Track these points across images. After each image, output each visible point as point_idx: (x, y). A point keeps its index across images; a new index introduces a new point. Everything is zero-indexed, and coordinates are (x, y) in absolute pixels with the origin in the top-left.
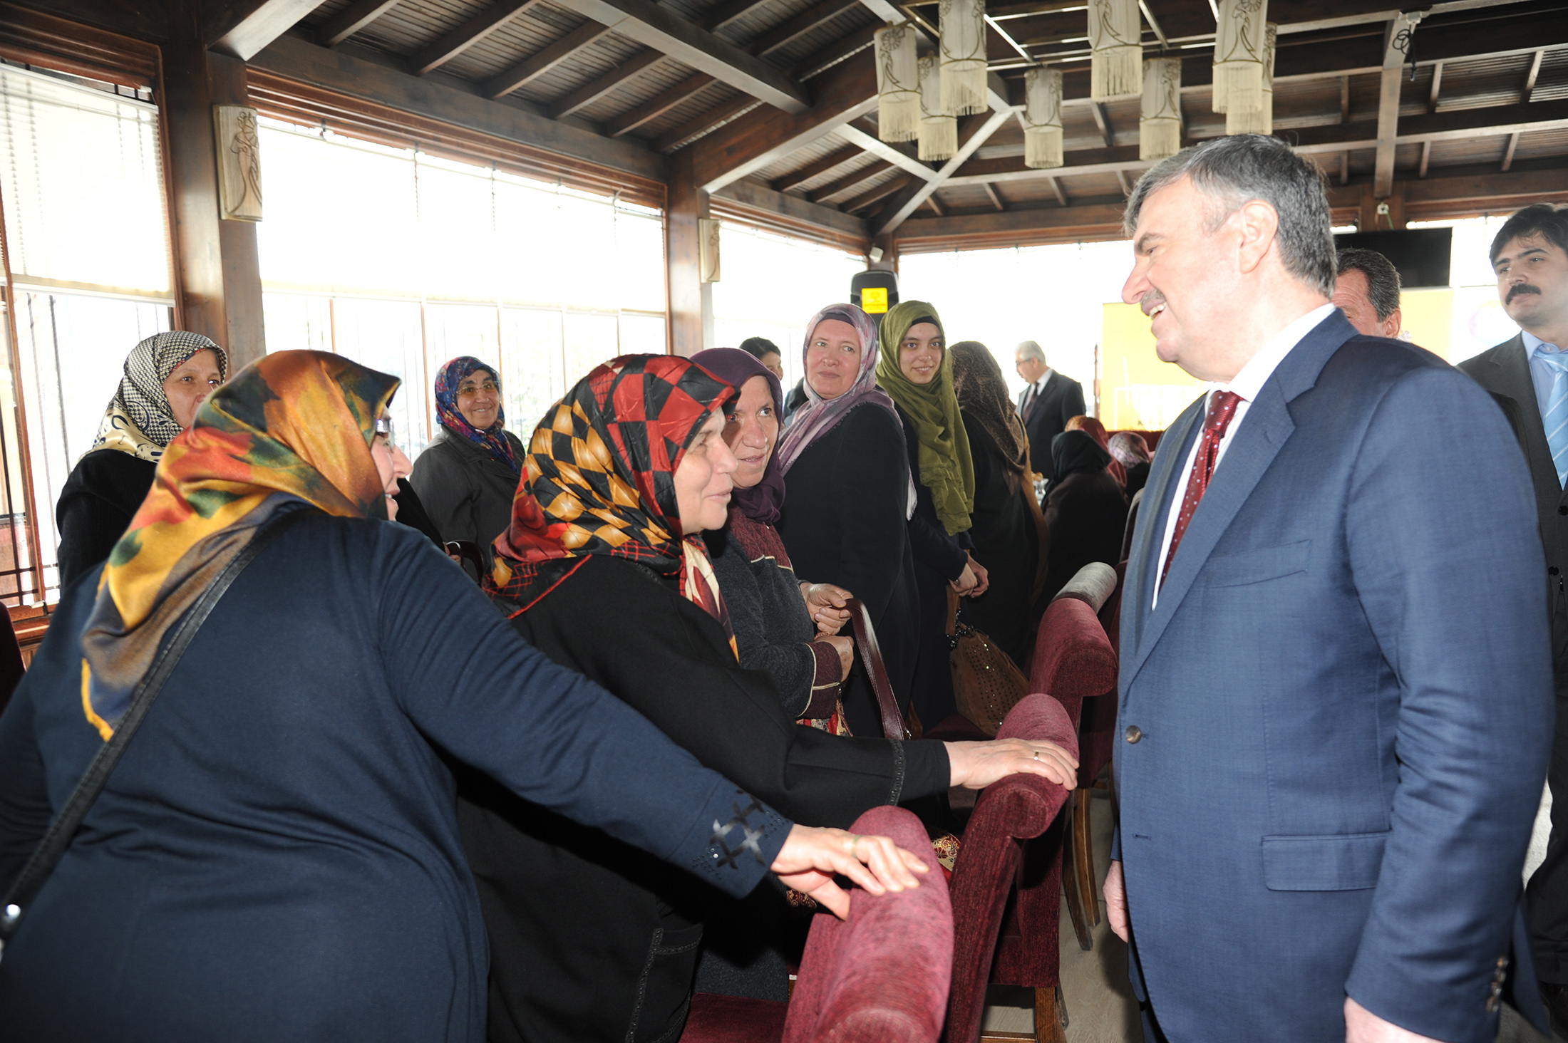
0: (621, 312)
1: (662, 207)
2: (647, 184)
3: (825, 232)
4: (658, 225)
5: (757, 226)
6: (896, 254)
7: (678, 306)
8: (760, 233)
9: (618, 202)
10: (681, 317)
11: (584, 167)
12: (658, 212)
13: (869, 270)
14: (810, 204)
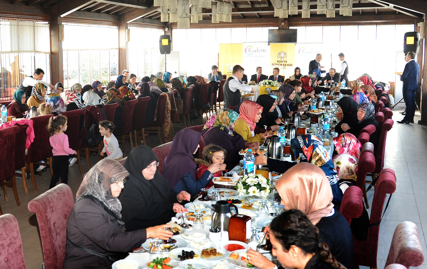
0: (110, 49)
1: (118, 26)
2: (115, 22)
3: (153, 25)
4: (117, 30)
5: (138, 26)
6: (172, 29)
7: (121, 47)
8: (138, 28)
9: (110, 26)
10: (121, 49)
11: (104, 21)
12: (117, 27)
13: (165, 35)
14: (150, 20)
